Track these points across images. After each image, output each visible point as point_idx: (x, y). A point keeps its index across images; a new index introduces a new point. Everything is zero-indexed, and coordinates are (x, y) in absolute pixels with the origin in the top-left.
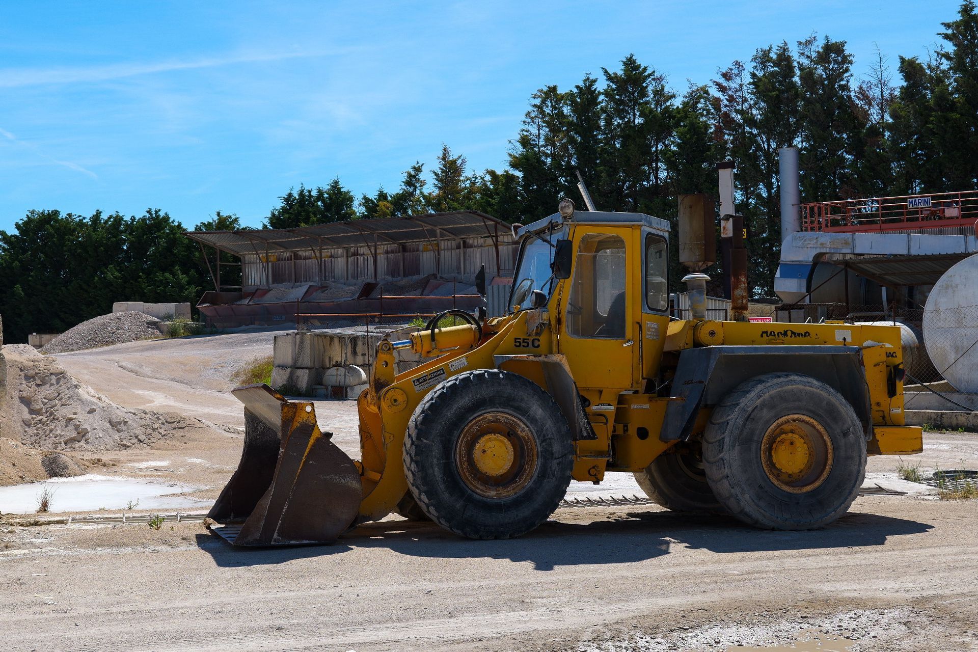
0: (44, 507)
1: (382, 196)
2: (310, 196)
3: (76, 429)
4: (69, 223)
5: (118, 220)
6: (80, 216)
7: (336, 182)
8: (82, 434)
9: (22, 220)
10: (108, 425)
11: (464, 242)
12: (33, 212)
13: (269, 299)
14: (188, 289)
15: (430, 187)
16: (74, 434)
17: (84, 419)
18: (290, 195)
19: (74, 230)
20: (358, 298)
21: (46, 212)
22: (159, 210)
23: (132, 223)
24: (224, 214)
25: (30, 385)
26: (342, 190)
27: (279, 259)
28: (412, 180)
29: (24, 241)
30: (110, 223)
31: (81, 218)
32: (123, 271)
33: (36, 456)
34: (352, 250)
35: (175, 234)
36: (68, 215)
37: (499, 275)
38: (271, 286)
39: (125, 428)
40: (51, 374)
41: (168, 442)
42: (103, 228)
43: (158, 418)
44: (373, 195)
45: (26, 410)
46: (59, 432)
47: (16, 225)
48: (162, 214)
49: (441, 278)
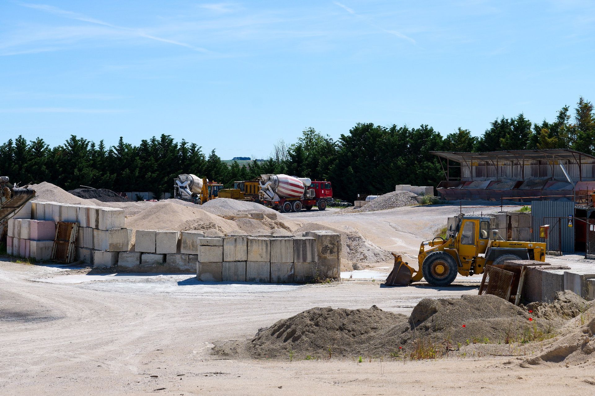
0: (351, 277)
1: (545, 125)
2: (507, 122)
3: (363, 256)
4: (378, 130)
5: (405, 130)
6: (384, 127)
7: (522, 115)
8: (365, 257)
9: (353, 128)
10: (373, 255)
11: (569, 161)
12: (358, 124)
13: (472, 187)
14: (440, 171)
15: (572, 121)
16: (363, 257)
17: (366, 252)
18: (496, 122)
19: (381, 135)
20: (513, 189)
21: (366, 124)
22: (428, 125)
23: (412, 132)
24: (463, 129)
25: (350, 241)
26: (525, 119)
27: (480, 165)
28: (563, 116)
29: (354, 140)
30: (400, 132)
31: (385, 128)
32: (406, 160)
33: (351, 263)
34: (515, 162)
35: (435, 140)
36: (378, 126)
37: (581, 180)
38: (474, 179)
39: (379, 256)
40: (357, 237)
41: (392, 261)
42: (397, 135)
43: (389, 253)
44: (540, 124)
45: (348, 249)
46: (358, 257)
47: (350, 131)
48: (429, 127)
49: (555, 179)
